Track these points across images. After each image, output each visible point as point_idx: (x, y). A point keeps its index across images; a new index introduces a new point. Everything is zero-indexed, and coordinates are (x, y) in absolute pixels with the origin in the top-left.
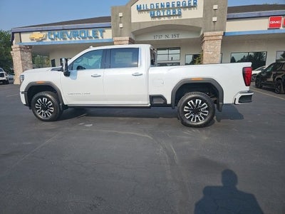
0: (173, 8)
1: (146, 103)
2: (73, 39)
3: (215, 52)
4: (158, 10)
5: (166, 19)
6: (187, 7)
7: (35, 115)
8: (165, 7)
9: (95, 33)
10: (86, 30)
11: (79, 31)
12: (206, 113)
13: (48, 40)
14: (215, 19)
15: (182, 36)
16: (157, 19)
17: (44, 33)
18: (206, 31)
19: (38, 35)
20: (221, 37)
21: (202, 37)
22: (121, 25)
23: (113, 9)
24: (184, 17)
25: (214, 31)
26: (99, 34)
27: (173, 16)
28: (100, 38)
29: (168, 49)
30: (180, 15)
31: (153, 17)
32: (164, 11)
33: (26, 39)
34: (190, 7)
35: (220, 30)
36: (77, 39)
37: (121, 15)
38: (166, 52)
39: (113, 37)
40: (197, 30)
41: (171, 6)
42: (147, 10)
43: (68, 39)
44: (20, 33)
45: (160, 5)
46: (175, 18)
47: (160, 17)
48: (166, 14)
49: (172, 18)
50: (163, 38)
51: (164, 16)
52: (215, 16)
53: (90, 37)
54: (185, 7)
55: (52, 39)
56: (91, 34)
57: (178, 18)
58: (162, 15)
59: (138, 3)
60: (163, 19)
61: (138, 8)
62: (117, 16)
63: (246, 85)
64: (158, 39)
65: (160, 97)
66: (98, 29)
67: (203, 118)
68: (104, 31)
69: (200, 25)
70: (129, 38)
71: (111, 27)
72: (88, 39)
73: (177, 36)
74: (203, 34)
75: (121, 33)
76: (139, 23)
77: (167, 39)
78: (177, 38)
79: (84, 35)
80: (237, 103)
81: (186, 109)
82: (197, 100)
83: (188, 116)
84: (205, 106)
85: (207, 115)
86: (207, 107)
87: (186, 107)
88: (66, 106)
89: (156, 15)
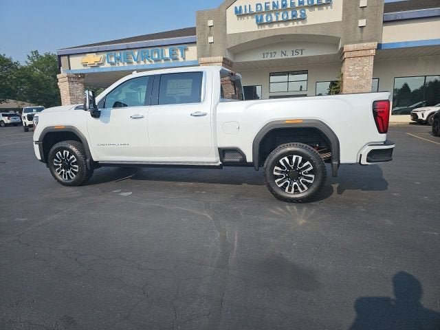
0: (293, 8)
1: (214, 159)
2: (142, 63)
3: (362, 77)
4: (268, 12)
5: (282, 26)
6: (315, 6)
7: (54, 176)
8: (280, 7)
9: (173, 54)
10: (159, 49)
11: (150, 50)
12: (311, 179)
13: (107, 65)
14: (362, 23)
15: (309, 53)
16: (267, 27)
17: (102, 55)
18: (347, 43)
19: (92, 59)
20: (373, 52)
21: (342, 53)
22: (211, 39)
23: (200, 14)
24: (309, 22)
25: (361, 41)
26: (179, 53)
27: (293, 20)
28: (181, 60)
29: (288, 73)
30: (303, 19)
31: (260, 24)
32: (277, 14)
33: (77, 64)
34: (320, 5)
35: (371, 41)
36: (148, 63)
37: (210, 23)
38: (284, 78)
39: (198, 57)
40: (333, 42)
41: (289, 6)
42: (252, 14)
43: (135, 63)
44: (68, 56)
45: (271, 6)
46: (296, 24)
47: (271, 23)
48: (280, 19)
49: (291, 25)
50: (278, 56)
51: (278, 22)
52: (362, 17)
53: (167, 60)
54: (312, 6)
55: (112, 64)
56: (167, 55)
57: (300, 23)
58: (274, 20)
59: (237, 4)
60: (276, 26)
61: (236, 12)
62: (205, 25)
63: (380, 132)
64: (269, 58)
65: (235, 151)
66: (177, 46)
67: (304, 186)
68: (186, 49)
69: (337, 33)
70: (224, 59)
71: (195, 43)
72: (163, 61)
73: (300, 52)
74: (342, 48)
75: (210, 51)
76: (239, 35)
77: (284, 57)
78: (300, 56)
79: (157, 57)
80: (364, 162)
81: (276, 171)
82: (295, 157)
83: (280, 183)
84: (308, 167)
85: (312, 182)
86: (311, 168)
87: (276, 168)
88: (97, 163)
89: (265, 21)
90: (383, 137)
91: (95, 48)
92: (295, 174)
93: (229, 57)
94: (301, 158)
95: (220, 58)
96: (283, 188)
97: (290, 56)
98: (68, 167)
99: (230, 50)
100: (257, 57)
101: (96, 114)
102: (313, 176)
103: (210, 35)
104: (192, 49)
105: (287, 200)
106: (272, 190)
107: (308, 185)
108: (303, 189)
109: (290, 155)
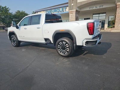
7: (12, 44)
9: (62, 10)
10: (59, 8)
11: (56, 9)
15: (105, 6)
18: (118, 2)
21: (116, 6)
22: (72, 4)
26: (64, 9)
28: (65, 11)
36: (56, 13)
39: (69, 10)
44: (37, 12)
50: (94, 8)
53: (61, 12)
62: (71, 0)
63: (90, 35)
64: (91, 9)
65: (48, 39)
68: (66, 8)
70: (76, 10)
71: (68, 6)
72: (60, 12)
73: (102, 6)
75: (72, 8)
76: (81, 2)
77: (96, 8)
78: (102, 8)
79: (58, 11)
80: (84, 45)
81: (59, 46)
82: (63, 42)
83: (60, 50)
84: (67, 45)
85: (68, 51)
86: (68, 46)
87: (59, 45)
88: (20, 41)
90: (91, 37)
92: (64, 48)
94: (65, 43)
95: (75, 10)
96: (61, 52)
97: (98, 8)
98: (14, 42)
99: (78, 7)
100: (87, 9)
101: (17, 28)
102: (69, 49)
103: (72, 3)
104: (68, 8)
105: (62, 56)
106: (58, 52)
107: (67, 52)
108: (66, 53)
109: (62, 41)
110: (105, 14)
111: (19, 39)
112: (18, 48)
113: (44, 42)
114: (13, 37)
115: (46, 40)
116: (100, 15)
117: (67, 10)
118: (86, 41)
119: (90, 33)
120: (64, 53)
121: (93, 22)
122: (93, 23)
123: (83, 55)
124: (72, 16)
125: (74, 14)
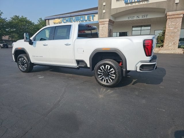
3: (175, 28)
5: (137, 4)
7: (19, 68)
9: (89, 18)
10: (83, 16)
11: (79, 16)
13: (63, 23)
14: (177, 1)
15: (150, 16)
16: (130, 5)
18: (168, 12)
20: (182, 16)
21: (166, 16)
22: (104, 11)
24: (150, 2)
25: (176, 10)
26: (91, 18)
27: (142, 1)
28: (92, 21)
29: (141, 26)
31: (127, 3)
35: (182, 10)
37: (104, 4)
39: (99, 19)
44: (49, 20)
46: (144, 3)
47: (132, 3)
49: (141, 3)
50: (135, 18)
53: (86, 21)
55: (65, 23)
56: (86, 19)
57: (146, 2)
60: (134, 4)
62: (102, 4)
63: (147, 56)
64: (131, 19)
65: (82, 61)
66: (90, 15)
67: (111, 80)
68: (94, 16)
69: (164, 7)
70: (109, 20)
71: (97, 13)
72: (85, 22)
73: (146, 16)
74: (166, 14)
75: (104, 16)
76: (117, 9)
79: (82, 20)
80: (138, 70)
81: (99, 72)
82: (107, 66)
83: (100, 77)
84: (112, 71)
85: (114, 78)
86: (114, 71)
87: (99, 70)
88: (33, 63)
89: (129, 2)
91: (58, 16)
92: (107, 74)
93: (112, 19)
94: (109, 67)
95: (108, 20)
96: (102, 80)
97: (141, 18)
98: (23, 65)
99: (112, 16)
100: (125, 19)
101: (31, 43)
102: (114, 75)
103: (104, 9)
104: (97, 16)
105: (103, 85)
106: (97, 81)
107: (112, 79)
108: (110, 81)
109: (105, 65)
110: (149, 28)
111: (33, 61)
112: (30, 74)
113: (75, 65)
114: (21, 57)
115: (78, 62)
116: (143, 28)
117: (96, 18)
118: (141, 64)
119: (147, 53)
120: (107, 82)
121: (151, 38)
122: (152, 40)
123: (132, 84)
124: (102, 28)
125: (107, 25)
